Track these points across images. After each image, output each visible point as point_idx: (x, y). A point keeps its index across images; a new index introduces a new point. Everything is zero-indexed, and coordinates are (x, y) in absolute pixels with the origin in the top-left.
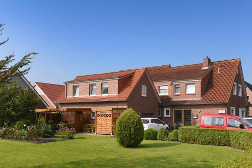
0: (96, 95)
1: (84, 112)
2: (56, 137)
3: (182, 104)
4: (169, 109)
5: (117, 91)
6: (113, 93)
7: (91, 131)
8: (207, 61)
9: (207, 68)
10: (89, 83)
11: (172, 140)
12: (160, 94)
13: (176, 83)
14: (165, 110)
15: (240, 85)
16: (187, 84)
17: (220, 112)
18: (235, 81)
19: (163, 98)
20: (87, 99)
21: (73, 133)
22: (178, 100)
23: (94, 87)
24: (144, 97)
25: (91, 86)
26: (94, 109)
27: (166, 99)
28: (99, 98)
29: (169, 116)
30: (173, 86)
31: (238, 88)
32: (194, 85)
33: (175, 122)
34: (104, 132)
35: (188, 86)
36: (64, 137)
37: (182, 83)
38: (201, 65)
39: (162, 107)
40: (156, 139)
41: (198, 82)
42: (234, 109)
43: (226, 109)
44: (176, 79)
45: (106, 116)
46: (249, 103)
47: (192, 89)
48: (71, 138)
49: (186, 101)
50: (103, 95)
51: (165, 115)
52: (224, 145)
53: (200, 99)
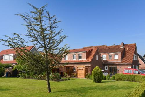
0: (76, 59)
1: (70, 68)
2: (63, 79)
3: (113, 64)
4: (107, 66)
5: (86, 58)
6: (84, 59)
7: (74, 77)
8: (123, 44)
9: (123, 47)
10: (72, 54)
11: (112, 80)
12: (103, 59)
13: (110, 54)
14: (105, 66)
15: (136, 55)
17: (129, 67)
18: (134, 54)
19: (104, 61)
20: (72, 61)
21: (70, 77)
22: (111, 62)
23: (75, 56)
24: (97, 61)
25: (73, 55)
26: (75, 66)
27: (106, 62)
28: (77, 61)
29: (107, 69)
30: (109, 55)
31: (135, 56)
32: (118, 55)
33: (110, 72)
34: (81, 77)
35: (115, 56)
36: (66, 79)
37: (113, 54)
38: (120, 46)
39: (104, 65)
40: (105, 79)
41: (120, 54)
42: (134, 66)
43: (131, 66)
44: (110, 52)
45: (82, 69)
46: (139, 63)
47: (117, 57)
48: (69, 79)
49: (114, 63)
50: (79, 60)
51: (105, 69)
52: (133, 81)
53: (120, 61)
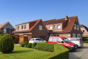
13: (54, 25)
16: (58, 25)
20: (21, 31)
37: (56, 25)
41: (61, 24)
45: (22, 37)
